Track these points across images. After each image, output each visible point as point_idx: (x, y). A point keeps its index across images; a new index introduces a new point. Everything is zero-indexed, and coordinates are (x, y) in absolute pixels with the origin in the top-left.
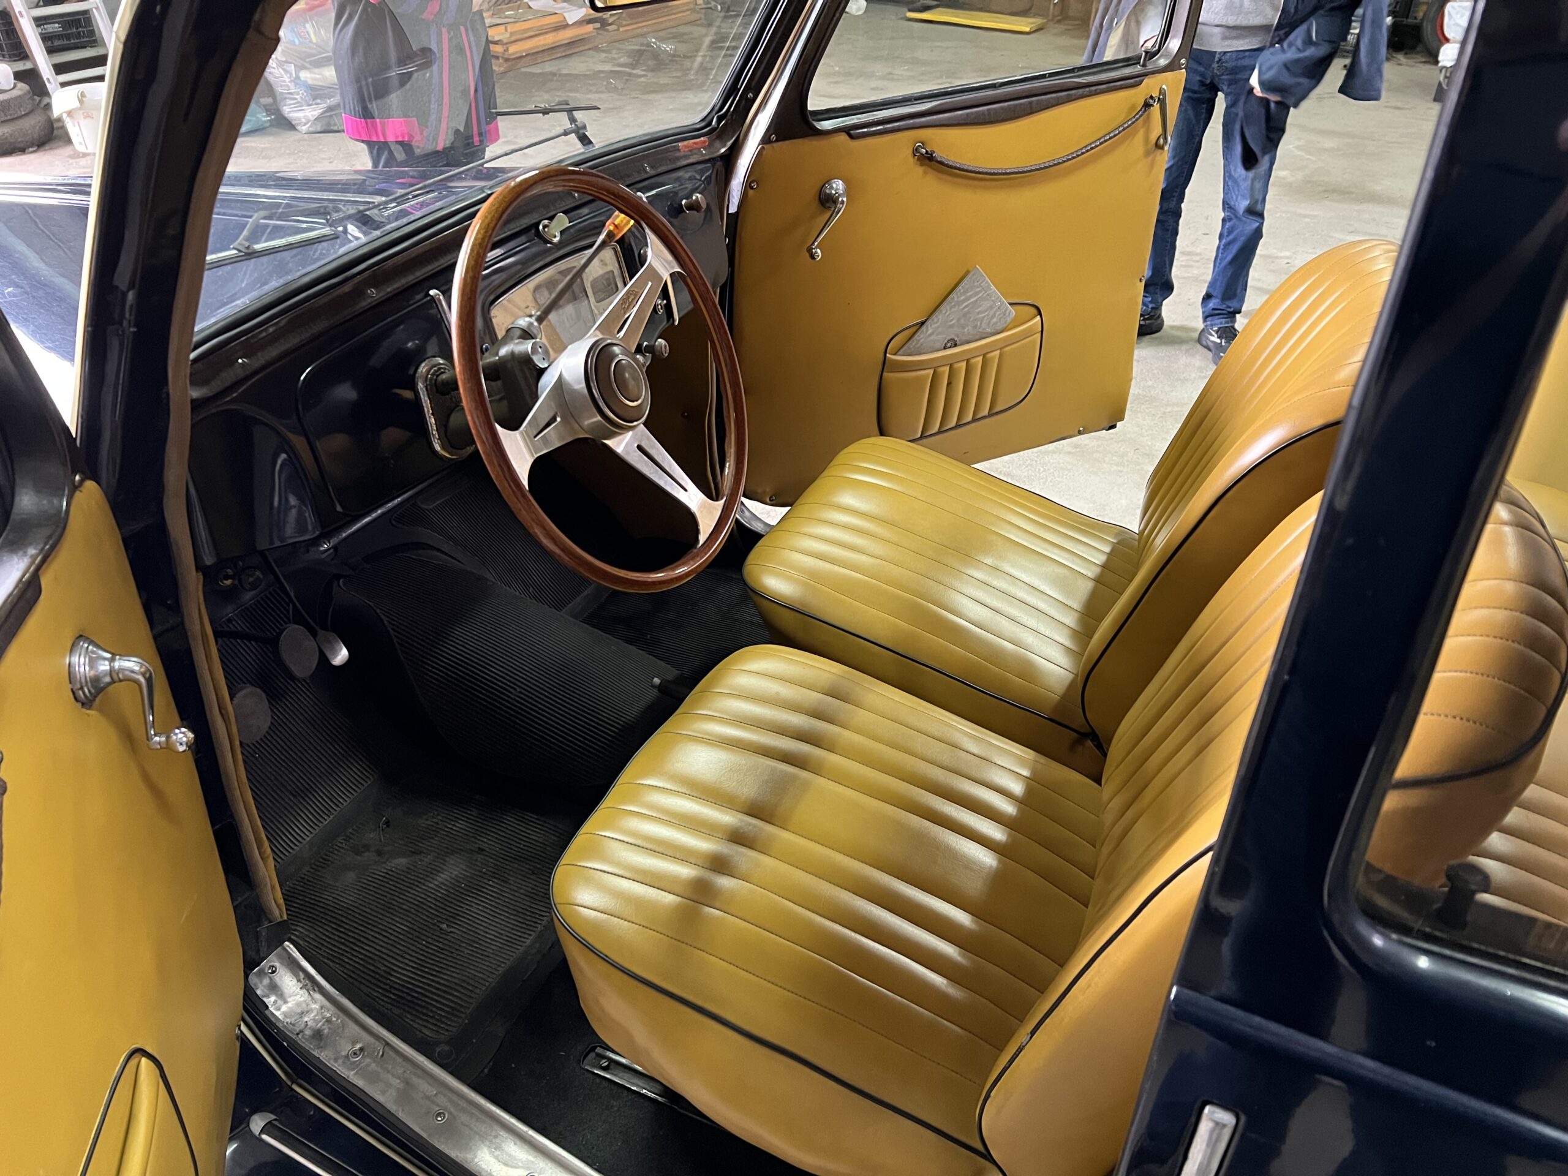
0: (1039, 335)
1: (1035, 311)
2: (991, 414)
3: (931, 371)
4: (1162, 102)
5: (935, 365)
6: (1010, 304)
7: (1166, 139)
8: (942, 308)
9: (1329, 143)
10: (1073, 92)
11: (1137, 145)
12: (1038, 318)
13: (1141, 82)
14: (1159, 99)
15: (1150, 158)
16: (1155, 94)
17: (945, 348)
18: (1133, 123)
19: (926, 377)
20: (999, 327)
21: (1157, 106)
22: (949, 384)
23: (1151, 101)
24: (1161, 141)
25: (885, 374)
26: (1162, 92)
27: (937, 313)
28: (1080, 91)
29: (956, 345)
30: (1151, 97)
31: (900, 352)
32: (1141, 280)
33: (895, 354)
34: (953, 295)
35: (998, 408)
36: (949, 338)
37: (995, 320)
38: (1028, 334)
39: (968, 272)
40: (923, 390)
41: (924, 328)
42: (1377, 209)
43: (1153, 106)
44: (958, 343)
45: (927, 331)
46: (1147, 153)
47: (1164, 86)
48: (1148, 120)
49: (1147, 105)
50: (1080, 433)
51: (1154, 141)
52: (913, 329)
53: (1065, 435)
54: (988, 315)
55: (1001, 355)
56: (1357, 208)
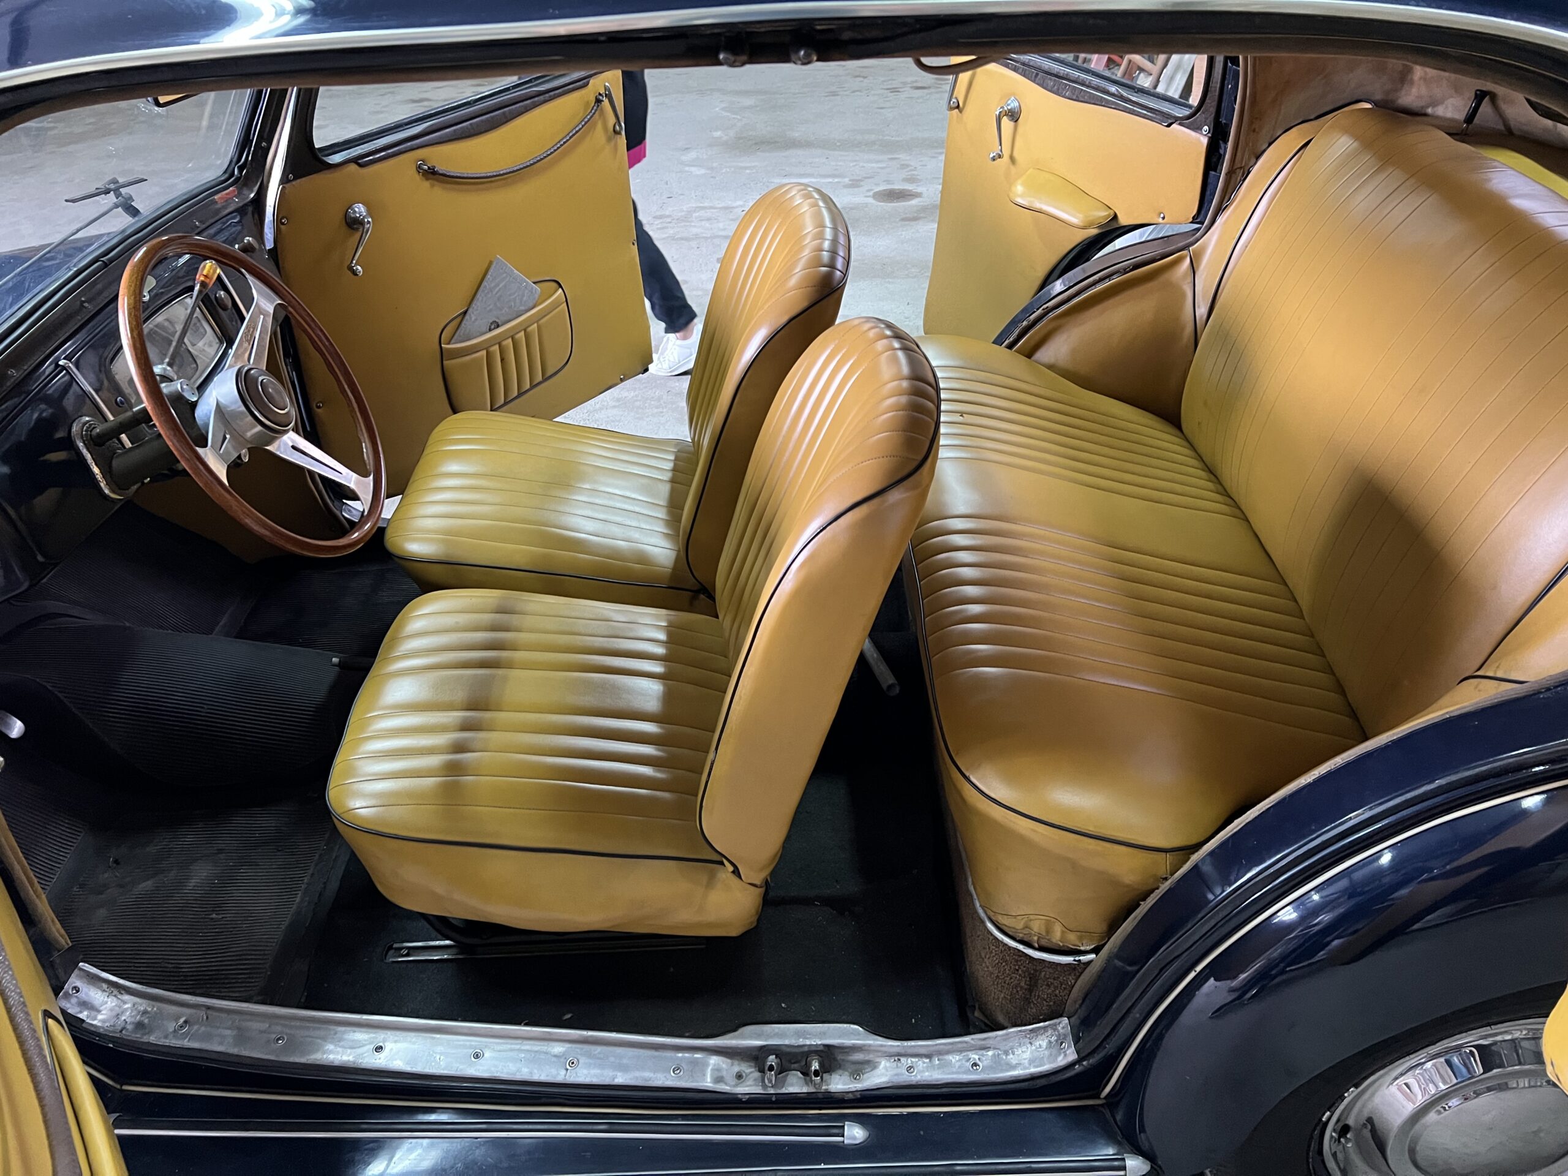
0: (565, 304)
1: (555, 285)
2: (545, 379)
3: (484, 352)
4: (609, 96)
5: (486, 346)
6: (534, 283)
7: (620, 125)
8: (478, 296)
9: (749, 102)
10: (536, 99)
11: (599, 135)
12: (560, 290)
13: (588, 84)
14: (606, 95)
15: (613, 143)
16: (602, 91)
17: (490, 330)
18: (591, 117)
19: (481, 358)
20: (531, 304)
21: (606, 101)
22: (502, 360)
23: (601, 98)
24: (618, 128)
25: (445, 362)
26: (606, 88)
27: (475, 302)
28: (541, 98)
29: (498, 326)
30: (600, 94)
31: (453, 341)
32: (633, 244)
33: (449, 344)
34: (485, 283)
35: (549, 373)
36: (491, 321)
37: (525, 298)
38: (555, 305)
39: (491, 263)
40: (481, 369)
41: (467, 317)
42: (800, 152)
43: (603, 101)
44: (500, 323)
45: (471, 318)
46: (609, 140)
47: (607, 84)
48: (602, 113)
49: (598, 101)
50: (622, 380)
51: (612, 129)
52: (459, 320)
53: (610, 384)
54: (518, 295)
55: (539, 327)
56: (784, 154)
